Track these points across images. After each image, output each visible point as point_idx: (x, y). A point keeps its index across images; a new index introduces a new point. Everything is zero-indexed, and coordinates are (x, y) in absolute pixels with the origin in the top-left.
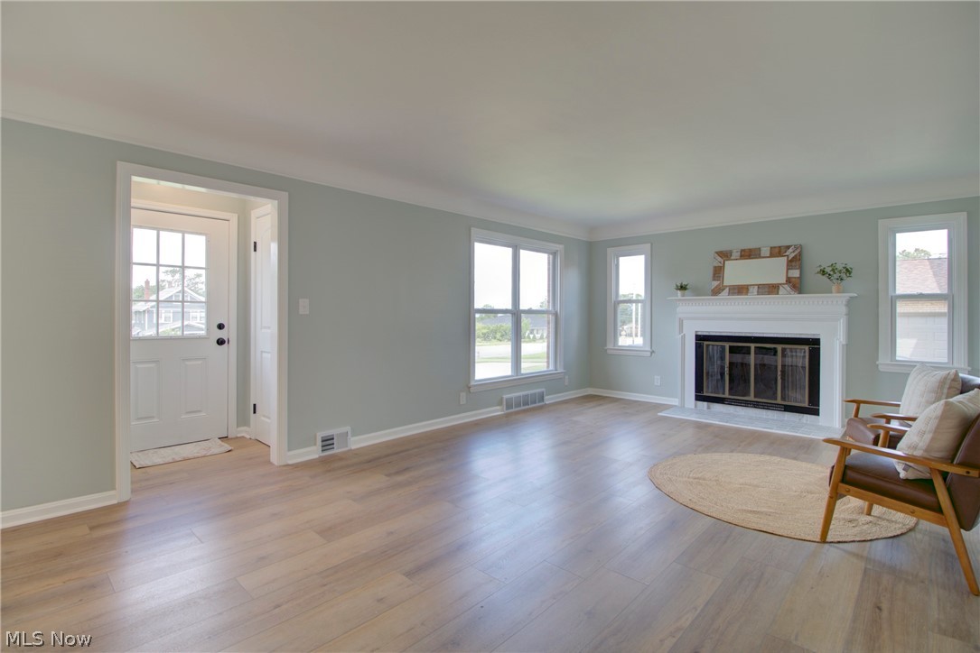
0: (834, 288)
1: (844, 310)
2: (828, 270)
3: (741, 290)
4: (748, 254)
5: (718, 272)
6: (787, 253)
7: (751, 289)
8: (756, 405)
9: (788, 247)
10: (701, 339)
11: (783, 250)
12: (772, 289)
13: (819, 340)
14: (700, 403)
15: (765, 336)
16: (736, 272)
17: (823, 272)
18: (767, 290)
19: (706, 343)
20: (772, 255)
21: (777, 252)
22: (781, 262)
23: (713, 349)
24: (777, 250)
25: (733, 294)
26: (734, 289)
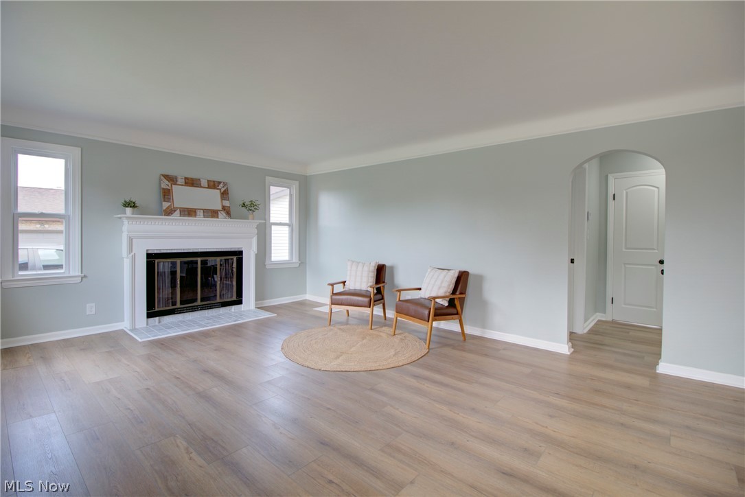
0: (250, 216)
1: (256, 231)
2: (247, 203)
3: (190, 212)
4: (192, 182)
5: (166, 194)
6: (219, 187)
7: (198, 212)
8: (202, 308)
9: (220, 183)
10: (152, 258)
11: (216, 184)
12: (213, 214)
13: (242, 251)
14: (151, 320)
15: (208, 251)
16: (183, 196)
17: (244, 205)
18: (210, 214)
19: (157, 261)
20: (209, 187)
21: (213, 185)
22: (216, 194)
23: (164, 265)
24: (212, 183)
25: (184, 215)
26: (184, 211)
